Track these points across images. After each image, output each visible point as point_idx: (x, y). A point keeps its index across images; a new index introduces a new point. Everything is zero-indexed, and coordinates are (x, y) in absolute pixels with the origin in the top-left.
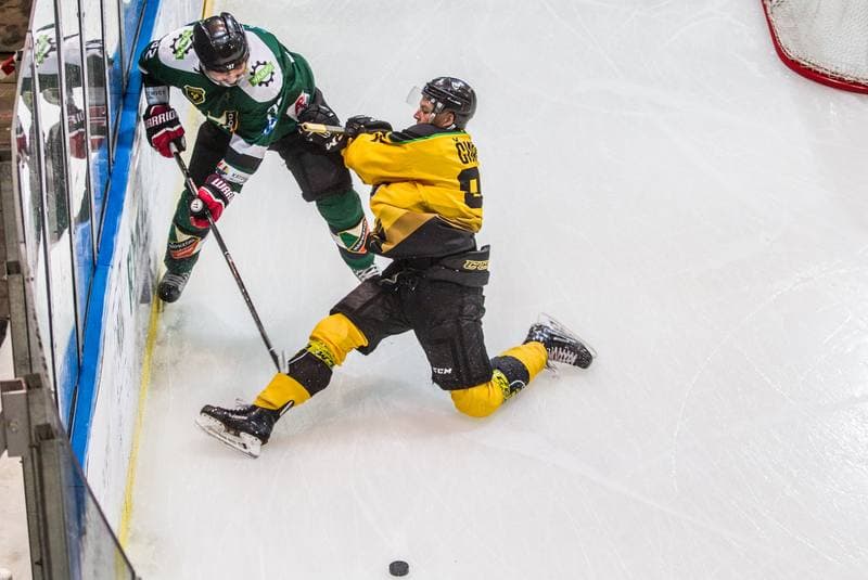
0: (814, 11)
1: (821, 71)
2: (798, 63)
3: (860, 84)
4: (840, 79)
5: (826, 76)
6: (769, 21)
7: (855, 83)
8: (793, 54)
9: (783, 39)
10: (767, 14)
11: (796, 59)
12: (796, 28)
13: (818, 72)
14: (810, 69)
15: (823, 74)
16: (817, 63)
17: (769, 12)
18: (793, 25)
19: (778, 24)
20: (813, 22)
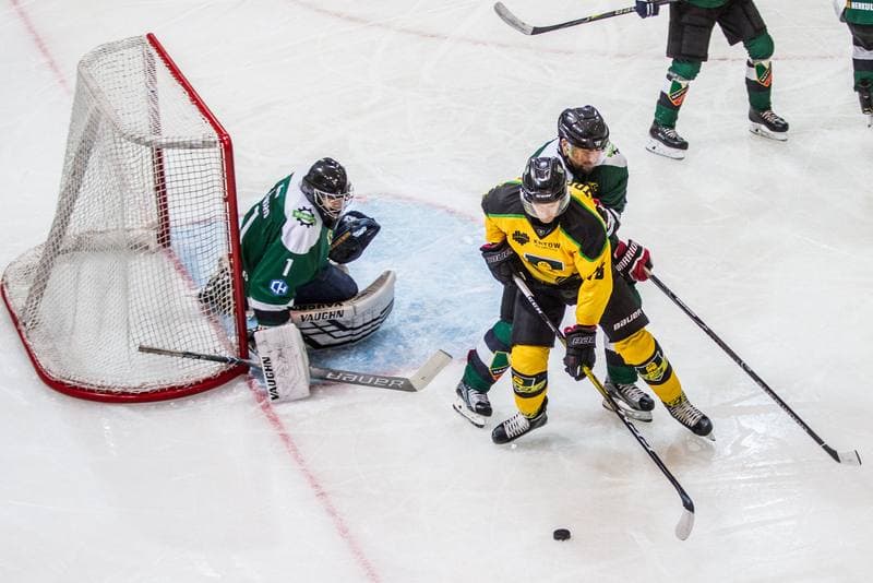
0: (70, 327)
1: (86, 387)
2: (63, 384)
3: (128, 394)
4: (108, 392)
5: (93, 391)
6: (27, 347)
7: (123, 393)
8: (55, 374)
9: (43, 362)
10: (23, 340)
11: (59, 379)
12: (54, 349)
13: (84, 389)
14: (76, 387)
15: (90, 390)
16: (81, 379)
17: (25, 336)
18: (51, 346)
19: (36, 346)
20: (70, 339)
